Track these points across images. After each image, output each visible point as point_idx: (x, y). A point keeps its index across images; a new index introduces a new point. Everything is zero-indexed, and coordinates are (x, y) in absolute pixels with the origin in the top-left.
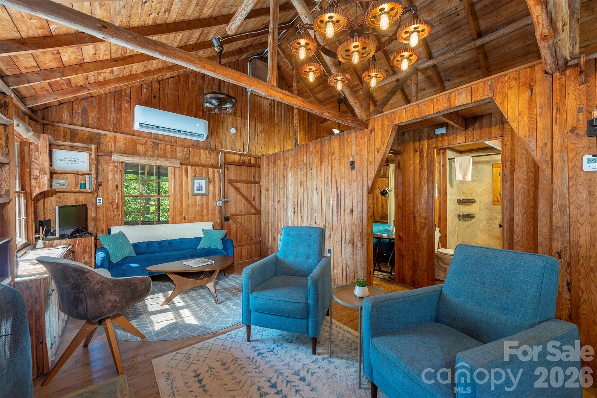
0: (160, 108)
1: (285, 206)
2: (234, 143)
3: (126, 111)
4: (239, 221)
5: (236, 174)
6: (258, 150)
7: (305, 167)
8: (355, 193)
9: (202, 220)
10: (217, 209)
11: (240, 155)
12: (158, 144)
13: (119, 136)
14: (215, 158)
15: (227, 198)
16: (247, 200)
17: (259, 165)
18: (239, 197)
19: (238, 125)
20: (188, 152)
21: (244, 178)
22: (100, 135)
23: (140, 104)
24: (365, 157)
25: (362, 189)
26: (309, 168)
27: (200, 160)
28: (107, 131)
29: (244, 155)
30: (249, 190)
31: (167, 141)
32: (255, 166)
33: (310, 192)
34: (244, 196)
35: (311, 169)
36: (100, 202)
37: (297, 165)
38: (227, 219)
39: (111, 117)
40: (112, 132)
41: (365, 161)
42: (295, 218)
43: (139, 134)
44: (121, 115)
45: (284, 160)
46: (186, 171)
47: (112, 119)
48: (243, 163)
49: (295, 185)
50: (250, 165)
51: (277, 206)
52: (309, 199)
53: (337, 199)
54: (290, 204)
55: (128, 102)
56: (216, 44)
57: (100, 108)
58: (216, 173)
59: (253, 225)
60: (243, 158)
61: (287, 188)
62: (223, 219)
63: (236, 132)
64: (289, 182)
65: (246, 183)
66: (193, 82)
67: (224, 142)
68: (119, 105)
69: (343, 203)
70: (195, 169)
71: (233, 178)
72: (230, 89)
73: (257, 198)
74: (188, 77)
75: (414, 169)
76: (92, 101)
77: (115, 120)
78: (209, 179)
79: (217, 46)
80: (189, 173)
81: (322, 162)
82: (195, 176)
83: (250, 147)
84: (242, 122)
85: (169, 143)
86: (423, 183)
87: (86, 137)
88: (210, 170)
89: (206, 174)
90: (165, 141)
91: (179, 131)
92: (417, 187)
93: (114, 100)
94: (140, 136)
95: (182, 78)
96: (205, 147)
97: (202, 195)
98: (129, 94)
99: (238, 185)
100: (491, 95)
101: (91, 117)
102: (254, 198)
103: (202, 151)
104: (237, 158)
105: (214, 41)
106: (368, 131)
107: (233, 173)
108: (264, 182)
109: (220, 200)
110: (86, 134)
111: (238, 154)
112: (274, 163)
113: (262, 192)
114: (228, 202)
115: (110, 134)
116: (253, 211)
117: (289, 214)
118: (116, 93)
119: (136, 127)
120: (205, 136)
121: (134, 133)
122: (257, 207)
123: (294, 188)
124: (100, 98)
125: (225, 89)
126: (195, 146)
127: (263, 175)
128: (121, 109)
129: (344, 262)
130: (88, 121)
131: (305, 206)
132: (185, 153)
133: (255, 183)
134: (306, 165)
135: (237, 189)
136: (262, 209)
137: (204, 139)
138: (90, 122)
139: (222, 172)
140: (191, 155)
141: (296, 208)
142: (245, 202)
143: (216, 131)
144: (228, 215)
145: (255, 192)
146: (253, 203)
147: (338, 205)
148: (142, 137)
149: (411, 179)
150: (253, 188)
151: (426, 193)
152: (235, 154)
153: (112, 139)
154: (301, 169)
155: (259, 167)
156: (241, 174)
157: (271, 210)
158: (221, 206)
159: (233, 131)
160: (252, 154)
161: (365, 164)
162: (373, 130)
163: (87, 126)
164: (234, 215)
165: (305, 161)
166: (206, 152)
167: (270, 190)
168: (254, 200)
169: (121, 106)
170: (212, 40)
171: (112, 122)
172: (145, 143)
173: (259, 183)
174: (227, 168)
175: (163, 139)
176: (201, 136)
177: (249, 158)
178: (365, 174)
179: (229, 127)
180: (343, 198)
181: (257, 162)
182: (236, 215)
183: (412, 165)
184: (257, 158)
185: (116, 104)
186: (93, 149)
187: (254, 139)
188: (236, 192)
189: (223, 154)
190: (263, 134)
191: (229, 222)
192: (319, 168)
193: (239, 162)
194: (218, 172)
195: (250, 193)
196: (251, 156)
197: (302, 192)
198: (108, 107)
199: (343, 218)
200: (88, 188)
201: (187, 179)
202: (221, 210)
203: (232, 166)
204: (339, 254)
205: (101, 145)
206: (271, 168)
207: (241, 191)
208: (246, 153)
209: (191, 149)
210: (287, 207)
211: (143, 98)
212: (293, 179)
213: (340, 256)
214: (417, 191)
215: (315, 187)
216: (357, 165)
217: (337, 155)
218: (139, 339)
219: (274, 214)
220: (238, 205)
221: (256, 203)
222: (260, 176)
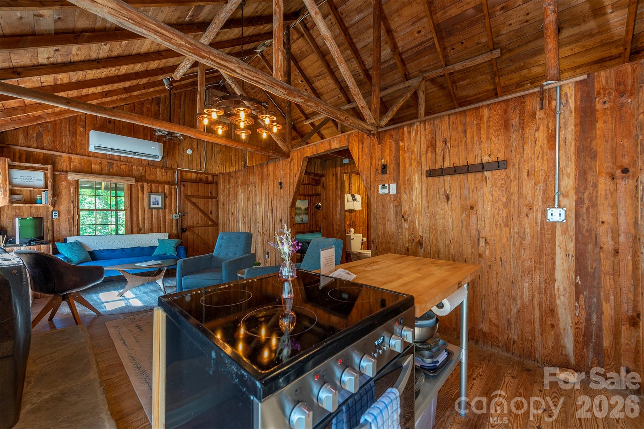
0: (116, 133)
1: (237, 218)
2: (190, 162)
3: (81, 135)
4: (197, 232)
5: (192, 190)
6: (214, 169)
7: (251, 185)
8: (283, 207)
9: (159, 231)
10: (174, 222)
11: (197, 173)
12: (114, 163)
13: (74, 157)
14: (172, 176)
15: (184, 211)
16: (204, 213)
17: (217, 182)
18: (196, 211)
19: (195, 147)
20: (144, 171)
21: (200, 193)
22: (56, 156)
23: (95, 129)
24: (288, 180)
25: (287, 204)
26: (253, 187)
27: (156, 177)
28: (62, 152)
29: (201, 173)
30: (206, 205)
31: (122, 161)
32: (212, 183)
33: (254, 206)
34: (201, 210)
35: (255, 187)
36: (56, 216)
37: (244, 183)
38: (183, 230)
39: (66, 141)
40: (67, 153)
41: (288, 183)
42: (245, 228)
43: (95, 155)
44: (76, 138)
45: (236, 179)
46: (142, 188)
47: (67, 142)
48: (200, 180)
49: (244, 200)
50: (207, 182)
51: (231, 219)
52: (254, 212)
53: (272, 211)
54: (241, 216)
55: (83, 126)
56: (166, 83)
57: (55, 132)
58: (173, 190)
59: (210, 236)
60: (199, 176)
61: (239, 203)
62: (179, 231)
63: (192, 153)
64: (240, 197)
65: (202, 198)
66: (148, 108)
67: (180, 162)
68: (73, 129)
69: (275, 214)
70: (151, 186)
71: (189, 194)
72: (186, 114)
73: (214, 212)
74: (144, 104)
75: (332, 189)
76: (47, 126)
77: (70, 142)
78: (165, 195)
79: (167, 85)
80: (145, 189)
81: (262, 182)
82: (151, 192)
83: (207, 167)
84: (199, 144)
85: (125, 163)
86: (337, 199)
87: (41, 157)
88: (167, 187)
89: (162, 190)
90: (120, 161)
91: (134, 153)
92: (334, 202)
93: (69, 125)
94: (95, 157)
95: (137, 105)
96: (161, 166)
97: (158, 209)
98: (84, 119)
99: (195, 200)
100: (347, 144)
101: (47, 140)
102: (211, 212)
103: (158, 169)
104: (194, 176)
105: (164, 80)
106: (289, 160)
107: (190, 190)
108: (221, 197)
109: (176, 213)
110: (42, 155)
111: (195, 172)
112: (229, 180)
113: (220, 207)
114: (184, 215)
115: (65, 155)
116: (210, 223)
117: (240, 225)
118: (71, 119)
119: (92, 149)
120: (160, 157)
121: (89, 154)
122: (214, 219)
123: (244, 203)
124: (55, 123)
125: (181, 114)
126: (151, 165)
127: (220, 191)
128: (76, 133)
129: (277, 260)
130: (43, 144)
131: (251, 217)
132: (141, 171)
133: (212, 198)
134: (252, 184)
135: (194, 204)
136: (220, 221)
137: (159, 159)
138: (45, 144)
139: (179, 189)
140: (146, 174)
141: (245, 220)
142: (202, 215)
143: (172, 152)
144: (184, 227)
145: (212, 206)
146: (210, 216)
147: (272, 216)
148: (97, 157)
149: (331, 196)
150: (210, 203)
151: (339, 207)
152: (191, 172)
153: (67, 160)
154: (248, 187)
155: (217, 184)
156: (198, 191)
157: (227, 222)
158: (177, 219)
159: (189, 152)
160: (209, 172)
161: (288, 185)
162: (292, 159)
163: (43, 148)
164: (191, 227)
165: (251, 181)
166: (162, 171)
167: (225, 204)
168: (211, 213)
169: (76, 130)
170: (162, 80)
171: (67, 144)
172: (100, 163)
173: (216, 198)
174: (184, 185)
175: (119, 160)
176: (156, 157)
177: (206, 176)
178: (288, 192)
179: (185, 148)
180: (275, 211)
181: (215, 179)
182: (193, 227)
183: (331, 185)
184: (214, 176)
185: (71, 129)
186: (49, 169)
187: (211, 159)
188: (192, 206)
189: (179, 172)
190: (220, 154)
191: (186, 233)
192: (260, 187)
193: (196, 179)
194: (175, 189)
195: (207, 207)
196: (208, 174)
197: (249, 206)
198: (64, 131)
199: (275, 226)
200: (44, 203)
201: (143, 194)
202: (177, 222)
203: (189, 183)
204: (274, 255)
205: (56, 165)
206: (227, 186)
207: (198, 205)
208: (203, 171)
209: (146, 168)
210: (239, 219)
211: (98, 123)
212: (242, 195)
213: (274, 256)
214: (334, 206)
215: (258, 202)
216: (284, 185)
217: (271, 177)
218: (95, 314)
219: (229, 225)
220: (194, 218)
221: (213, 217)
222: (217, 192)
